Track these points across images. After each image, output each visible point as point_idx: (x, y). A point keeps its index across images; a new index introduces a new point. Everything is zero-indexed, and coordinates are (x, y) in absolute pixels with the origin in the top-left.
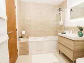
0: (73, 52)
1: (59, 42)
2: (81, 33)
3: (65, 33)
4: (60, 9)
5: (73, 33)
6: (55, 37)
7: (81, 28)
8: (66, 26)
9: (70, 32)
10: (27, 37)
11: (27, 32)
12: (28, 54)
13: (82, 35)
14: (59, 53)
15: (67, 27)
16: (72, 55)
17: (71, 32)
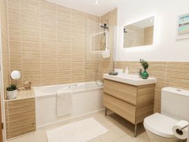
0: (135, 108)
1: (105, 93)
2: (145, 72)
3: (116, 74)
4: (105, 25)
5: (129, 73)
6: (94, 82)
7: (146, 63)
8: (117, 60)
9: (124, 72)
10: (28, 88)
11: (24, 74)
12: (35, 130)
13: (147, 76)
14: (106, 115)
15: (118, 62)
16: (134, 114)
17: (127, 71)
